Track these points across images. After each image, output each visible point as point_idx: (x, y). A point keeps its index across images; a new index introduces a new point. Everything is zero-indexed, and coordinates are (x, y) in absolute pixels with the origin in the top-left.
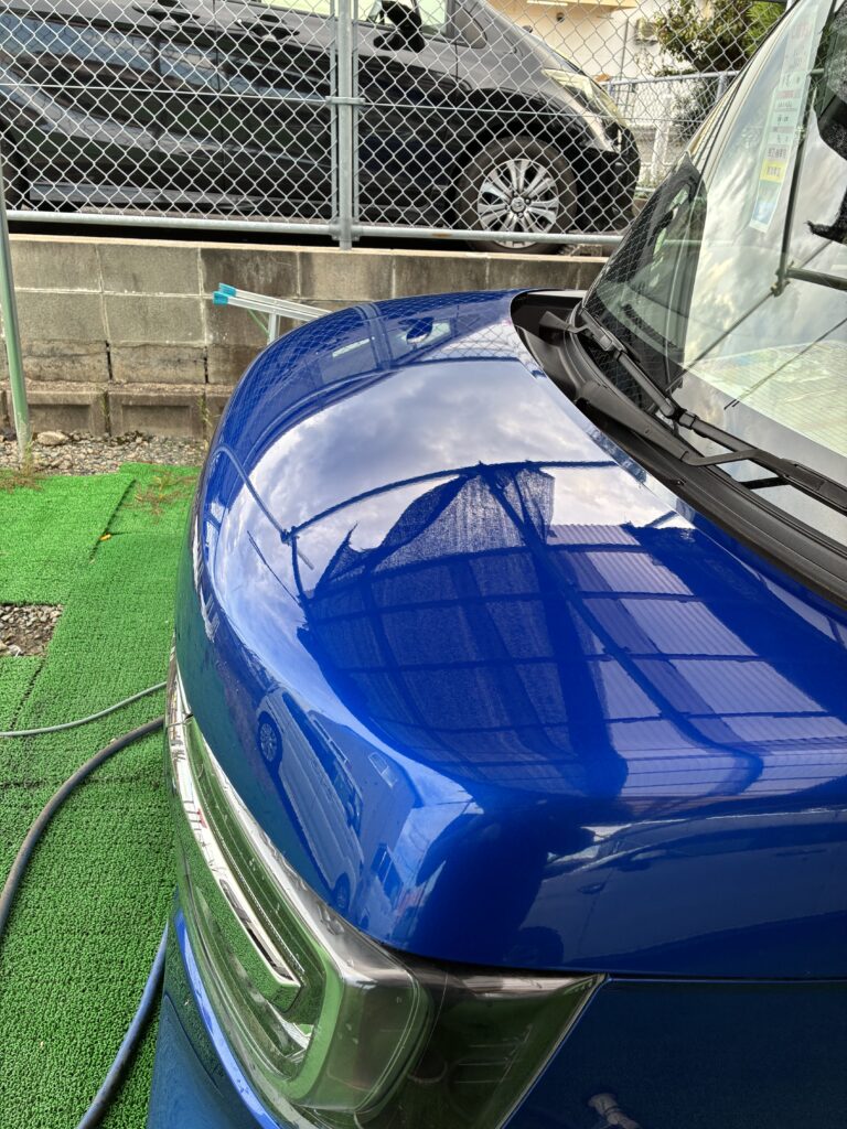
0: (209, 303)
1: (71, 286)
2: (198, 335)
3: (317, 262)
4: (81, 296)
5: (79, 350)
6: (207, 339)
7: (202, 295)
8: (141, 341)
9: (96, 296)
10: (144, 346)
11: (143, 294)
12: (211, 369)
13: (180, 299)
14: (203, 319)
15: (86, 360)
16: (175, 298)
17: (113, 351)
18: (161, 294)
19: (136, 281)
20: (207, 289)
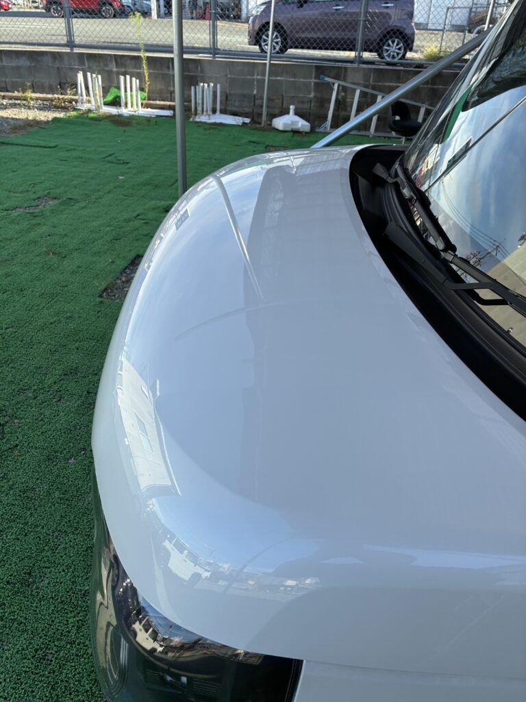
0: (315, 83)
1: (276, 77)
2: (310, 94)
3: (349, 70)
4: (279, 80)
5: (275, 98)
6: (312, 95)
7: (313, 80)
8: (293, 95)
9: (282, 81)
10: (293, 97)
11: (296, 80)
12: (312, 104)
14: (312, 88)
15: (276, 101)
16: (305, 81)
17: (284, 98)
18: (301, 80)
19: (295, 76)
20: (315, 79)
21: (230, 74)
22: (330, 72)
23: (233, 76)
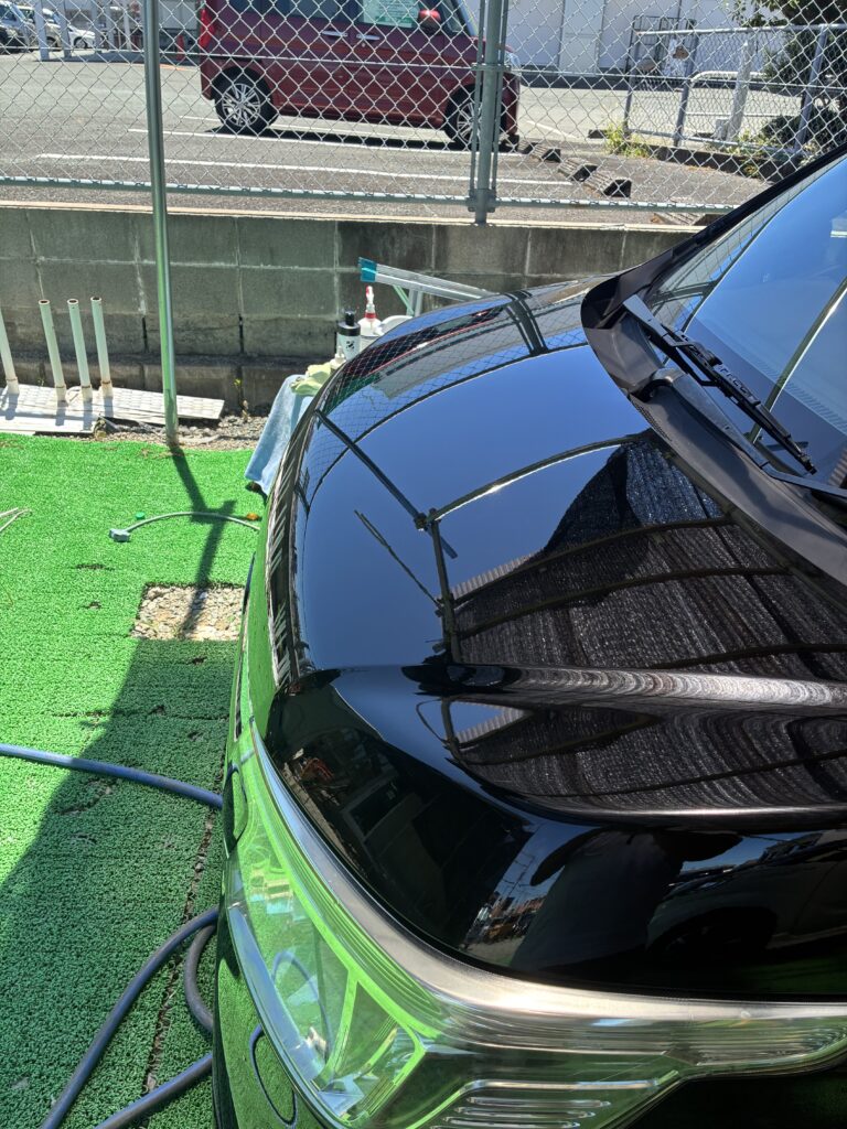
0: (343, 276)
1: (210, 260)
2: (330, 309)
3: (454, 235)
4: (218, 270)
5: (211, 325)
6: (338, 313)
7: (337, 269)
8: (273, 315)
9: (232, 270)
10: (276, 320)
11: (279, 267)
13: (314, 272)
14: (337, 293)
15: (219, 334)
16: (309, 272)
17: (246, 324)
18: (296, 268)
19: (272, 256)
20: (342, 262)
21: (46, 256)
22: (393, 243)
23: (55, 259)
